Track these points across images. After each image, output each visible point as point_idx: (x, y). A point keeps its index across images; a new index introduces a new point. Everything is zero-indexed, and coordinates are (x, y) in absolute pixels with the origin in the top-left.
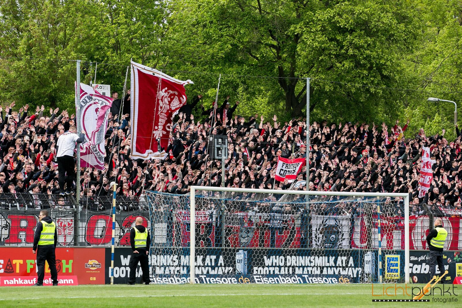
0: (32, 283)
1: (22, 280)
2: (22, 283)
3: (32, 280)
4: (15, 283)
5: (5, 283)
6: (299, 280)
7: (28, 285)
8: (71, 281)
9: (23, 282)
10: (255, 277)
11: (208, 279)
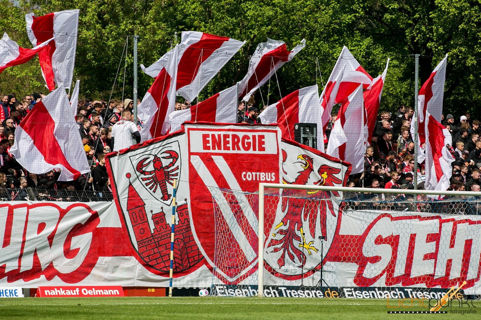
0: (75, 294)
1: (64, 291)
2: (65, 294)
3: (74, 291)
4: (57, 294)
5: (46, 294)
6: (400, 294)
7: (72, 296)
8: (116, 292)
9: (65, 292)
10: (345, 290)
11: (288, 292)
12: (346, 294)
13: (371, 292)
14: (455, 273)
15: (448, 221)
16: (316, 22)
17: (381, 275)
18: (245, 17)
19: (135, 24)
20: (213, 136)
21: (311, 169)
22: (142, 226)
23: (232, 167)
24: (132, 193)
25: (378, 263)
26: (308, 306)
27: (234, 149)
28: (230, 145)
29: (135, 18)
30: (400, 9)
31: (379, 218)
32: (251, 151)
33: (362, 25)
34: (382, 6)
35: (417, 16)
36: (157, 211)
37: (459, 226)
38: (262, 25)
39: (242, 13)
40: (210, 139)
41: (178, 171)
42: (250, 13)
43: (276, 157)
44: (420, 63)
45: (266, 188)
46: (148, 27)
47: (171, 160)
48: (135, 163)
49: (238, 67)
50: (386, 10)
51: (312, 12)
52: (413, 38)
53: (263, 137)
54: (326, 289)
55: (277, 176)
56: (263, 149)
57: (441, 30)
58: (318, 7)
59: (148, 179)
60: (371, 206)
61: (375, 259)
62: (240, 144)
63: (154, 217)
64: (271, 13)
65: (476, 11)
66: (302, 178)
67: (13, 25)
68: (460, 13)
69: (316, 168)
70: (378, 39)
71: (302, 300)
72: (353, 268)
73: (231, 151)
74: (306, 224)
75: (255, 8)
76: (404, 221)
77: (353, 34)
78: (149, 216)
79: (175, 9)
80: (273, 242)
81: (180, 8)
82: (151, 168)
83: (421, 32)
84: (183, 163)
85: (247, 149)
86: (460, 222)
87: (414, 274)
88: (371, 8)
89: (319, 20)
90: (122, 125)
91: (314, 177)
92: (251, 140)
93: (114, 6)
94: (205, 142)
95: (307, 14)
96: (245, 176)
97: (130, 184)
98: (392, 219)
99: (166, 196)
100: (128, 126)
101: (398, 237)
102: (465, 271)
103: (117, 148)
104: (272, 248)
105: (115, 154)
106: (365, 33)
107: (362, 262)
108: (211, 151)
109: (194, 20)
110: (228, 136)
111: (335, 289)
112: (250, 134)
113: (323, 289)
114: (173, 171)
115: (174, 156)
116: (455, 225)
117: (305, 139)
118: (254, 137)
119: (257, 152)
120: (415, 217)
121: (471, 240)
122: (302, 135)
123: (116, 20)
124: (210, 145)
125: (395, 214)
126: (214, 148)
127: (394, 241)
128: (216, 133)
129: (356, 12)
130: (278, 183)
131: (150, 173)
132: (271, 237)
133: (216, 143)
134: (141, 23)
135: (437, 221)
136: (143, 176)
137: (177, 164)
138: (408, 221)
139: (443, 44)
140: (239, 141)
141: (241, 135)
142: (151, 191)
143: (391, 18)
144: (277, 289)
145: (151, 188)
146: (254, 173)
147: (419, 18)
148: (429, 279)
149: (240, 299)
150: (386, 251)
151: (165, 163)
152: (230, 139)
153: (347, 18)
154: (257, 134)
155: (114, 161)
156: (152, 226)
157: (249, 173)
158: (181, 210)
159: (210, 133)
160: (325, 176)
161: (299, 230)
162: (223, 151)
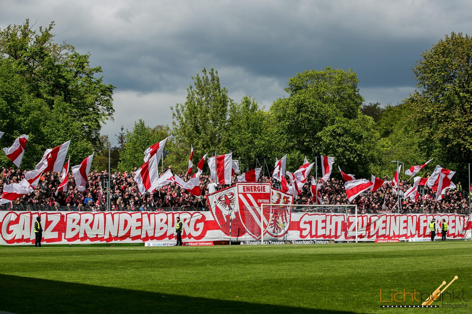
6: (312, 242)
10: (292, 241)
11: (272, 242)
12: (293, 243)
13: (302, 242)
14: (333, 234)
15: (329, 215)
16: (280, 146)
17: (308, 234)
18: (255, 145)
19: (215, 148)
20: (247, 187)
21: (280, 198)
22: (221, 220)
23: (254, 197)
24: (217, 209)
25: (306, 231)
26: (279, 247)
27: (254, 191)
28: (253, 190)
29: (215, 146)
30: (310, 141)
31: (304, 215)
32: (261, 192)
33: (297, 147)
34: (303, 140)
35: (315, 143)
36: (227, 214)
37: (332, 217)
38: (261, 147)
39: (254, 143)
40: (246, 188)
41: (234, 200)
42: (256, 143)
43: (270, 194)
44: (317, 160)
45: (263, 206)
46: (220, 149)
47: (232, 196)
48: (217, 197)
49: (253, 162)
50: (305, 141)
51: (279, 142)
52: (315, 151)
53: (265, 187)
54: (286, 241)
55: (270, 201)
56: (265, 191)
57: (324, 148)
58: (281, 140)
59: (223, 203)
60: (301, 211)
61: (305, 229)
62: (257, 190)
63: (226, 217)
64: (264, 143)
65: (336, 141)
66: (278, 202)
67: (173, 150)
68: (330, 142)
69: (282, 197)
70: (302, 152)
71: (277, 245)
72: (298, 232)
73: (253, 192)
74: (280, 218)
75: (258, 141)
76: (313, 216)
77: (293, 150)
78: (224, 216)
79: (230, 142)
80: (271, 224)
81: (231, 142)
82: (224, 199)
83: (317, 149)
84: (236, 196)
85: (259, 191)
86: (333, 215)
87: (319, 234)
88: (299, 141)
89: (281, 145)
90: (211, 184)
91: (282, 201)
92: (260, 188)
93: (208, 142)
94: (244, 189)
95: (276, 143)
96: (259, 201)
97: (216, 205)
98: (309, 215)
99: (230, 209)
100: (214, 185)
101: (311, 222)
102: (336, 233)
103: (210, 192)
104: (270, 226)
105: (210, 195)
106: (297, 149)
107: (301, 230)
108: (246, 192)
109: (237, 146)
110: (252, 187)
111: (289, 241)
112: (260, 186)
113: (285, 241)
114: (232, 200)
115: (232, 194)
116: (331, 217)
117: (277, 188)
118: (261, 187)
119: (263, 192)
120: (317, 214)
121: (337, 222)
122: (276, 186)
123: (209, 147)
124: (246, 190)
125: (310, 213)
126: (247, 191)
127: (310, 223)
128: (248, 186)
129: (294, 142)
130: (270, 203)
131: (224, 201)
132: (270, 222)
133: (248, 189)
134: (218, 148)
135: (325, 215)
136: (221, 202)
137: (234, 197)
138: (315, 216)
139: (325, 153)
140: (256, 188)
141: (257, 186)
142: (224, 207)
143: (307, 144)
144: (268, 242)
145: (224, 206)
146: (262, 200)
147: (316, 144)
148: (324, 236)
149: (255, 245)
150: (308, 226)
151: (229, 197)
152: (253, 188)
153: (291, 144)
154: (262, 186)
155: (210, 197)
156: (226, 220)
157: (260, 200)
158: (236, 214)
159: (246, 186)
160: (285, 200)
161: (278, 219)
162: (250, 192)
